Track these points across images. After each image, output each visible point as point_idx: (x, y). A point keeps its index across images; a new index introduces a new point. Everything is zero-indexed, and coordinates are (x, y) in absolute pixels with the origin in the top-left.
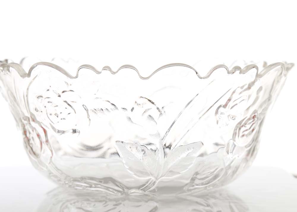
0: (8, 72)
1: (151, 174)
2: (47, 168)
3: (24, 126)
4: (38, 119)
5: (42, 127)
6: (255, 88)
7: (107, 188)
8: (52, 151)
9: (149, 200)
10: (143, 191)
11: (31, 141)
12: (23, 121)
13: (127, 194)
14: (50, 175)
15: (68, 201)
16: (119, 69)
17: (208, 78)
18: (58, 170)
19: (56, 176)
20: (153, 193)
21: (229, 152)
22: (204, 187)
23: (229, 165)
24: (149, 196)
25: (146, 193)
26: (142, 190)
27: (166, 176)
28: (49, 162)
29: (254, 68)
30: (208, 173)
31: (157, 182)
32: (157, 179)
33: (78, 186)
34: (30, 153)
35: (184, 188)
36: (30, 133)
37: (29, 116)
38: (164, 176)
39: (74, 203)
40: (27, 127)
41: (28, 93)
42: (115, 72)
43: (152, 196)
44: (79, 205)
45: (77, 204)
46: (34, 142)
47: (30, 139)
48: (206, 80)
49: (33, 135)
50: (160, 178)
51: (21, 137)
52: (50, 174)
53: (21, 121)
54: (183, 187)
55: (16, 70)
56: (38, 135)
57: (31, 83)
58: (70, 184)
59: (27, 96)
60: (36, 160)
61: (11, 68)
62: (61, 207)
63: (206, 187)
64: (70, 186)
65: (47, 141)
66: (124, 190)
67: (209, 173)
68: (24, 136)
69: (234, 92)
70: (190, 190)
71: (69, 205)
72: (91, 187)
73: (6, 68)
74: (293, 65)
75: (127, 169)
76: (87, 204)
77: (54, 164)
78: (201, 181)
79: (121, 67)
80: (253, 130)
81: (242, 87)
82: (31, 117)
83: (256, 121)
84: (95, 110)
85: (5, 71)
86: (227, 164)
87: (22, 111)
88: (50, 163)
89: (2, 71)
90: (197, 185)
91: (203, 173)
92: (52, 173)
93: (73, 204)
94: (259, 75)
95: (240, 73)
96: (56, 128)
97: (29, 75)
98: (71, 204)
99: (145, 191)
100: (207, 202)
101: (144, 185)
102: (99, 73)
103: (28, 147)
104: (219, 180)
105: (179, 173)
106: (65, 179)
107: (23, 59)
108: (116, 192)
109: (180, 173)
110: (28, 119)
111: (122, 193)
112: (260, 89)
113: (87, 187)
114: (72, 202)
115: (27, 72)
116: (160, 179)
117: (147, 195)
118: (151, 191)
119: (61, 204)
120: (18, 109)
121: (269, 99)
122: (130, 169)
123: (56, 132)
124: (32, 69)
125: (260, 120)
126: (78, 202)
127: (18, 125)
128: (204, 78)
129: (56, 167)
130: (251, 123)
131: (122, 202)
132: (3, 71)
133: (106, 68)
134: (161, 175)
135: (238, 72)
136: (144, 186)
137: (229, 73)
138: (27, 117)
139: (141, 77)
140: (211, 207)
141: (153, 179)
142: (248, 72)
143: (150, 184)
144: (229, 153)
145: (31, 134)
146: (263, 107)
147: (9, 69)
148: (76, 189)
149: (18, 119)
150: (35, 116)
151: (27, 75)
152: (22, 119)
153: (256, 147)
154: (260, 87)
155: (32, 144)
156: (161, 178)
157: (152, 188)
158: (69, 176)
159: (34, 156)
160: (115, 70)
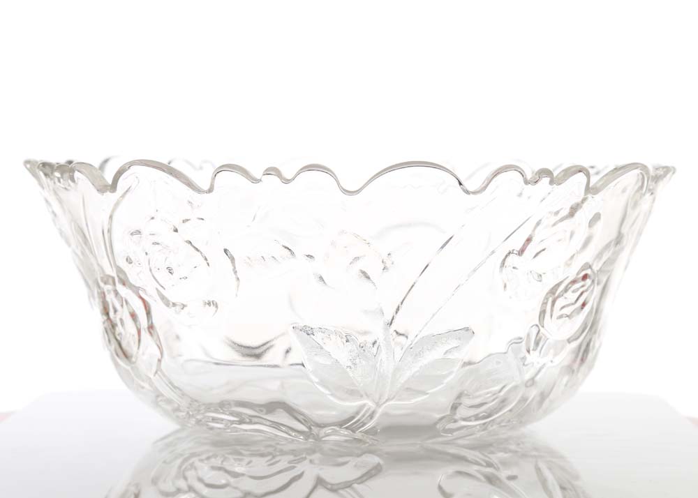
0: (69, 181)
1: (367, 395)
2: (151, 384)
3: (103, 296)
4: (132, 279)
5: (141, 297)
6: (583, 215)
7: (276, 425)
8: (160, 348)
9: (364, 453)
10: (350, 431)
11: (119, 329)
12: (102, 284)
13: (317, 438)
14: (157, 399)
15: (193, 455)
16: (298, 173)
17: (484, 193)
18: (175, 387)
19: (169, 401)
20: (371, 437)
21: (531, 349)
22: (480, 424)
23: (533, 379)
24: (365, 443)
25: (358, 435)
26: (347, 428)
27: (399, 400)
28: (154, 369)
29: (581, 173)
30: (488, 393)
31: (380, 411)
32: (378, 405)
33: (214, 420)
34: (117, 355)
35: (438, 426)
36: (115, 311)
37: (114, 274)
38: (393, 399)
39: (208, 458)
40: (110, 298)
41: (111, 225)
42: (289, 179)
43: (370, 443)
44: (217, 462)
45: (213, 460)
46: (124, 329)
47: (116, 325)
48: (479, 196)
49: (124, 313)
50: (384, 403)
51: (99, 318)
52: (158, 396)
53: (99, 287)
54: (436, 424)
55: (87, 177)
56: (133, 316)
57: (117, 204)
58: (199, 417)
59: (109, 231)
60: (128, 368)
61: (77, 174)
62: (180, 467)
63: (484, 424)
64: (198, 422)
65: (151, 327)
66: (310, 429)
67: (489, 395)
68: (105, 318)
69: (538, 224)
70: (451, 431)
71: (198, 464)
72: (241, 422)
73: (66, 175)
74: (668, 170)
75: (316, 383)
76: (235, 459)
77: (164, 376)
78: (472, 412)
79: (301, 169)
80: (584, 305)
81: (557, 213)
82: (118, 276)
83: (590, 287)
84: (249, 259)
85: (64, 180)
86: (527, 376)
87: (98, 265)
88: (156, 372)
89: (59, 181)
90: (464, 419)
91: (478, 393)
92: (162, 395)
93: (206, 462)
94: (593, 189)
95: (551, 182)
96: (170, 299)
97: (113, 187)
98: (201, 461)
99: (354, 431)
100: (487, 459)
101: (353, 418)
102: (256, 181)
103: (113, 341)
104: (510, 410)
105: (424, 393)
106: (188, 408)
107: (106, 161)
108: (293, 434)
109: (427, 394)
110: (111, 281)
111: (307, 435)
112: (597, 217)
113: (233, 422)
114: (204, 457)
115: (110, 181)
116: (385, 405)
117: (359, 441)
118: (367, 432)
119: (179, 461)
120: (93, 260)
121: (619, 239)
122: (323, 383)
123: (168, 306)
124: (119, 173)
125: (598, 284)
126: (215, 456)
127: (91, 295)
128: (474, 193)
129: (170, 383)
130: (578, 289)
131: (307, 457)
132: (61, 180)
133: (272, 171)
134: (387, 398)
135: (546, 180)
136: (352, 420)
137: (526, 182)
138: (109, 276)
139: (344, 190)
140: (495, 468)
141: (370, 404)
142: (568, 181)
143: (363, 416)
144: (531, 352)
145: (117, 313)
146: (605, 258)
147: (73, 176)
148: (212, 429)
149: (90, 283)
150: (125, 274)
151: (109, 188)
152: (100, 281)
153: (592, 344)
154: (596, 214)
155: (120, 334)
156: (388, 403)
157: (367, 426)
158: (196, 401)
159: (125, 359)
160: (289, 176)
